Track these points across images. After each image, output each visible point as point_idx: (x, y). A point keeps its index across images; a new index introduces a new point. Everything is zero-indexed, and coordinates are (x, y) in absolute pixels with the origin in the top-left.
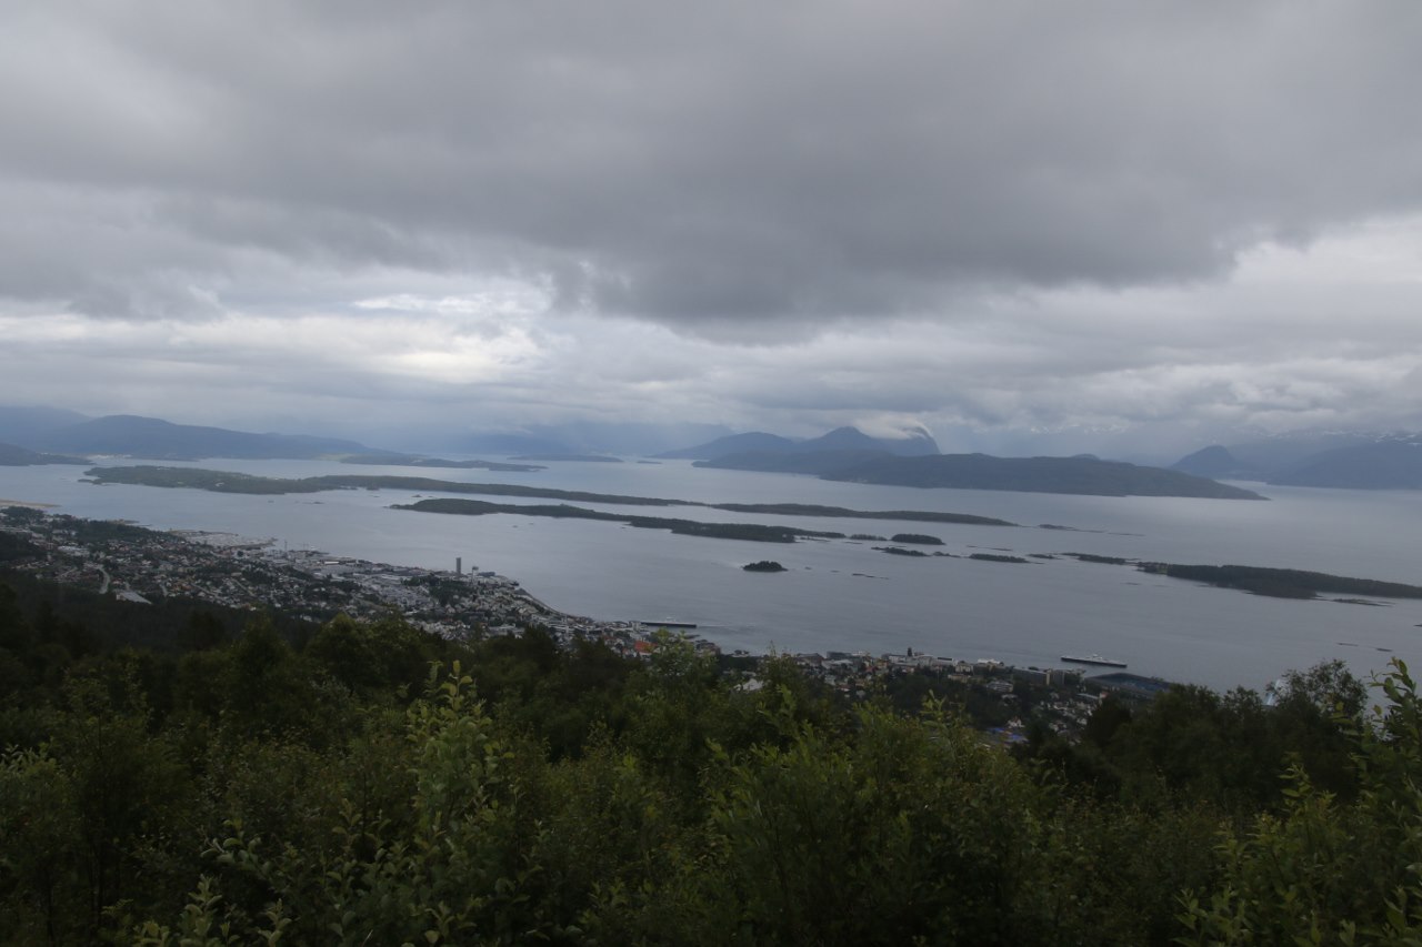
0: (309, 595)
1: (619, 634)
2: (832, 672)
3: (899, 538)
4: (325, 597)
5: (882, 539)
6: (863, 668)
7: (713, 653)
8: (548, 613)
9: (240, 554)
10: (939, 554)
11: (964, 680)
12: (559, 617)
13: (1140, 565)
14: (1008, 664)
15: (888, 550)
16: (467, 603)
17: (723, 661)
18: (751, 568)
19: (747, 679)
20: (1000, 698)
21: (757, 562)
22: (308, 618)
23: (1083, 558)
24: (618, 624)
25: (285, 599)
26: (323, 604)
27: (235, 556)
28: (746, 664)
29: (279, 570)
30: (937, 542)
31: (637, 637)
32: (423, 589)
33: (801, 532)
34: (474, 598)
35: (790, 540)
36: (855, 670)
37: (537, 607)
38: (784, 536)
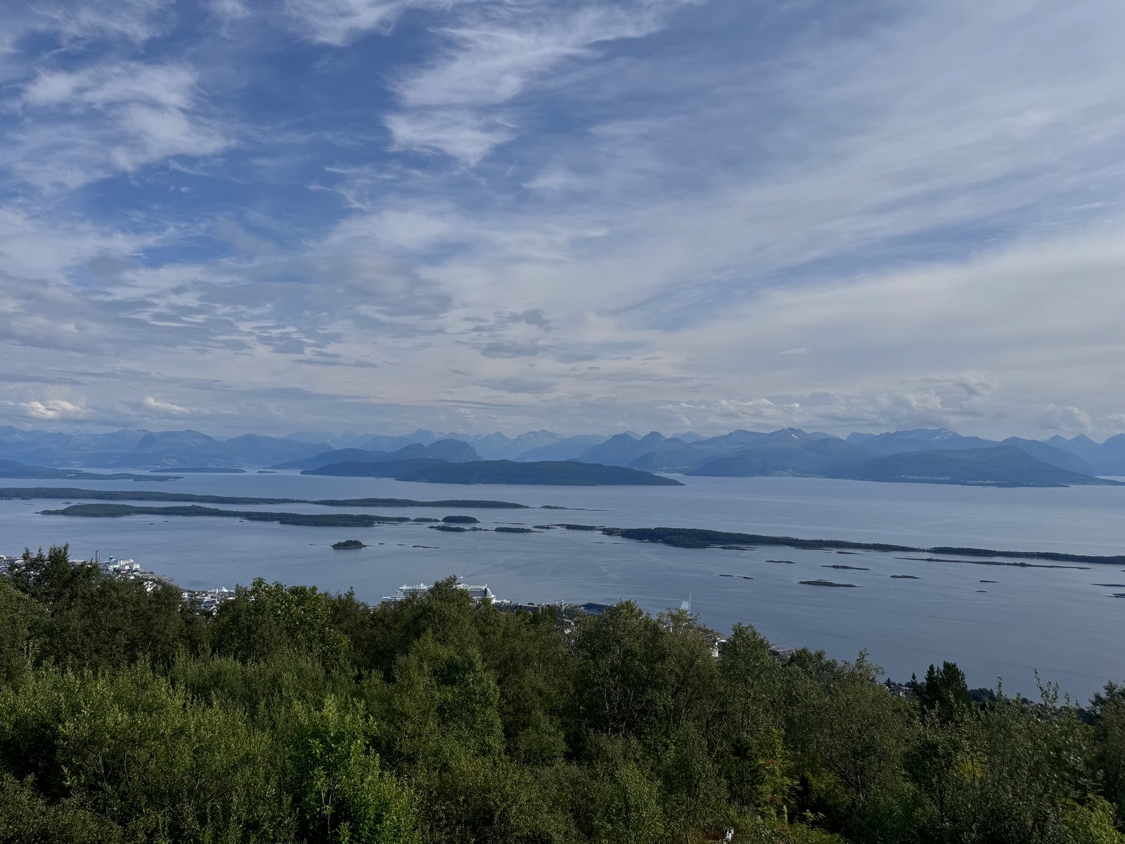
3: (447, 520)
5: (436, 521)
10: (475, 529)
13: (603, 530)
15: (439, 528)
18: (338, 546)
21: (343, 541)
30: (473, 521)
33: (378, 519)
35: (368, 524)
38: (367, 521)
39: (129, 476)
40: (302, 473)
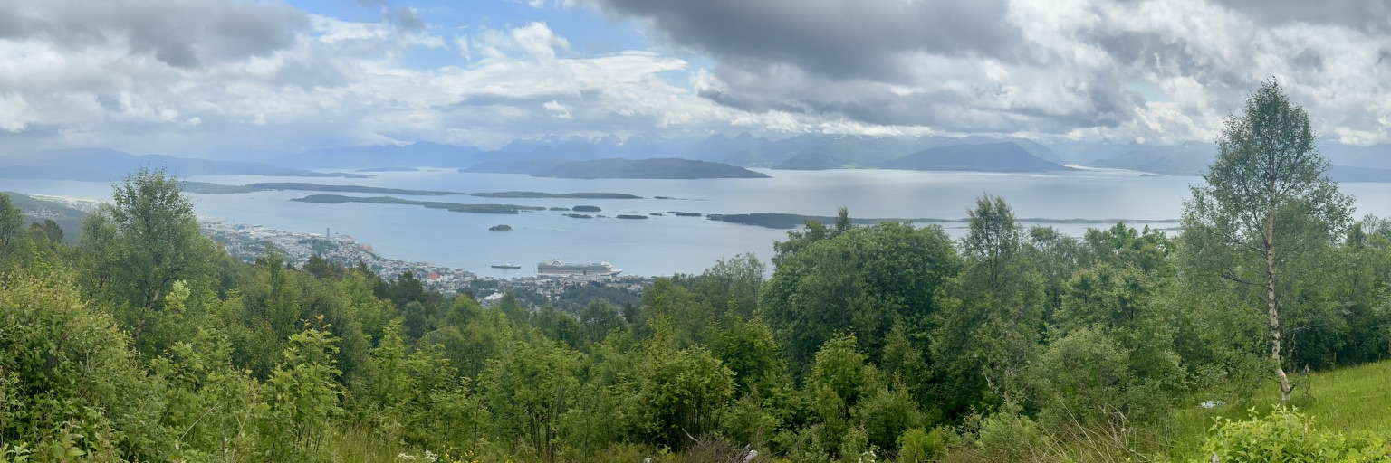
0: (245, 247)
1: (418, 270)
2: (541, 286)
3: (576, 209)
4: (255, 249)
5: (567, 209)
6: (558, 283)
7: (473, 279)
8: (378, 258)
9: (210, 226)
10: (600, 216)
11: (616, 286)
12: (385, 261)
13: (708, 216)
14: (640, 276)
15: (570, 215)
16: (333, 253)
17: (477, 282)
18: (492, 229)
19: (492, 293)
20: (636, 295)
21: (497, 226)
22: (245, 261)
23: (678, 214)
24: (418, 264)
25: (234, 251)
26: (254, 254)
27: (207, 227)
28: (492, 285)
29: (231, 235)
30: (599, 210)
31: (430, 271)
32: (308, 245)
33: (521, 208)
34: (337, 250)
35: (515, 212)
36: (554, 284)
37: (372, 254)
38: (512, 210)
39: (342, 175)
40: (459, 171)
